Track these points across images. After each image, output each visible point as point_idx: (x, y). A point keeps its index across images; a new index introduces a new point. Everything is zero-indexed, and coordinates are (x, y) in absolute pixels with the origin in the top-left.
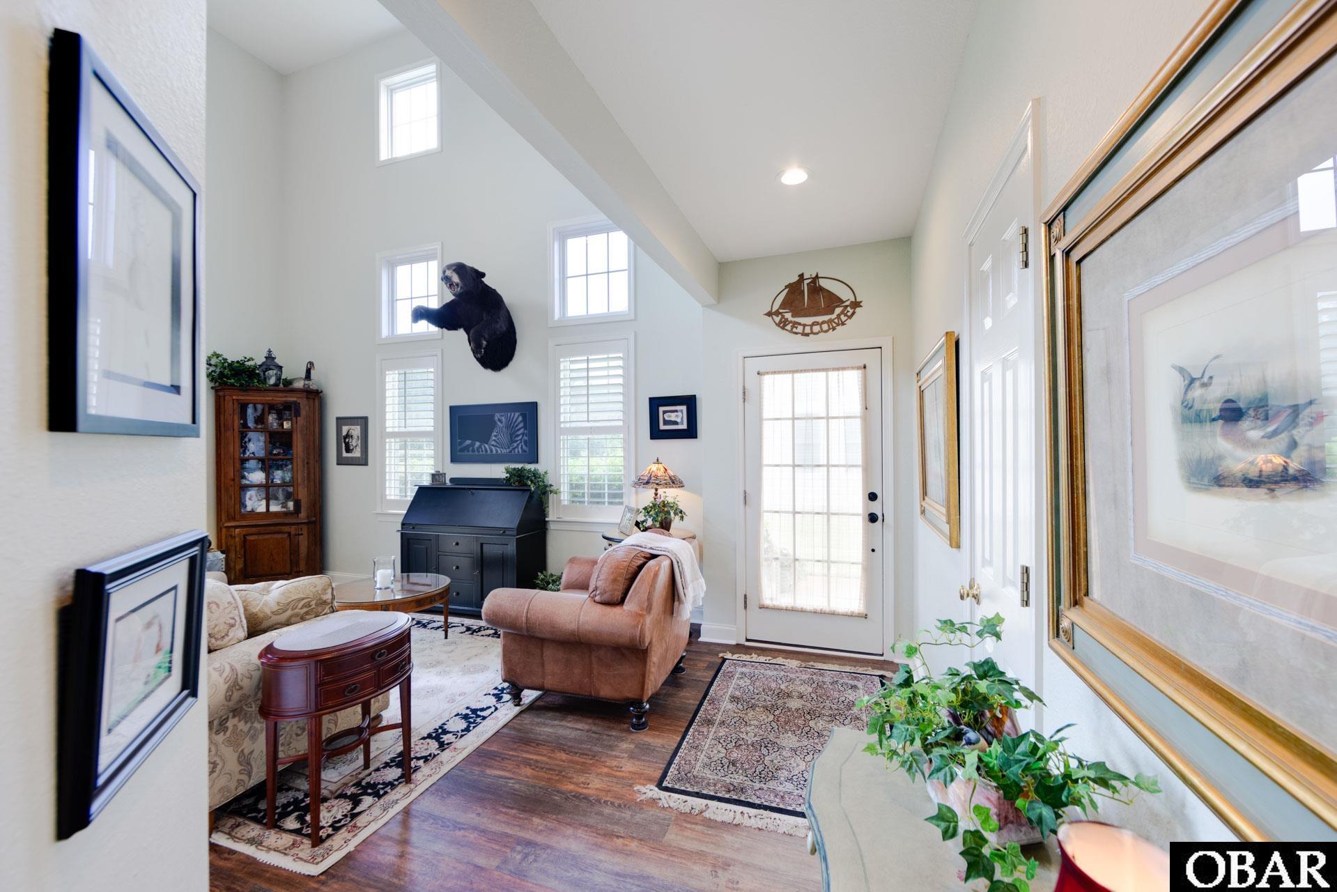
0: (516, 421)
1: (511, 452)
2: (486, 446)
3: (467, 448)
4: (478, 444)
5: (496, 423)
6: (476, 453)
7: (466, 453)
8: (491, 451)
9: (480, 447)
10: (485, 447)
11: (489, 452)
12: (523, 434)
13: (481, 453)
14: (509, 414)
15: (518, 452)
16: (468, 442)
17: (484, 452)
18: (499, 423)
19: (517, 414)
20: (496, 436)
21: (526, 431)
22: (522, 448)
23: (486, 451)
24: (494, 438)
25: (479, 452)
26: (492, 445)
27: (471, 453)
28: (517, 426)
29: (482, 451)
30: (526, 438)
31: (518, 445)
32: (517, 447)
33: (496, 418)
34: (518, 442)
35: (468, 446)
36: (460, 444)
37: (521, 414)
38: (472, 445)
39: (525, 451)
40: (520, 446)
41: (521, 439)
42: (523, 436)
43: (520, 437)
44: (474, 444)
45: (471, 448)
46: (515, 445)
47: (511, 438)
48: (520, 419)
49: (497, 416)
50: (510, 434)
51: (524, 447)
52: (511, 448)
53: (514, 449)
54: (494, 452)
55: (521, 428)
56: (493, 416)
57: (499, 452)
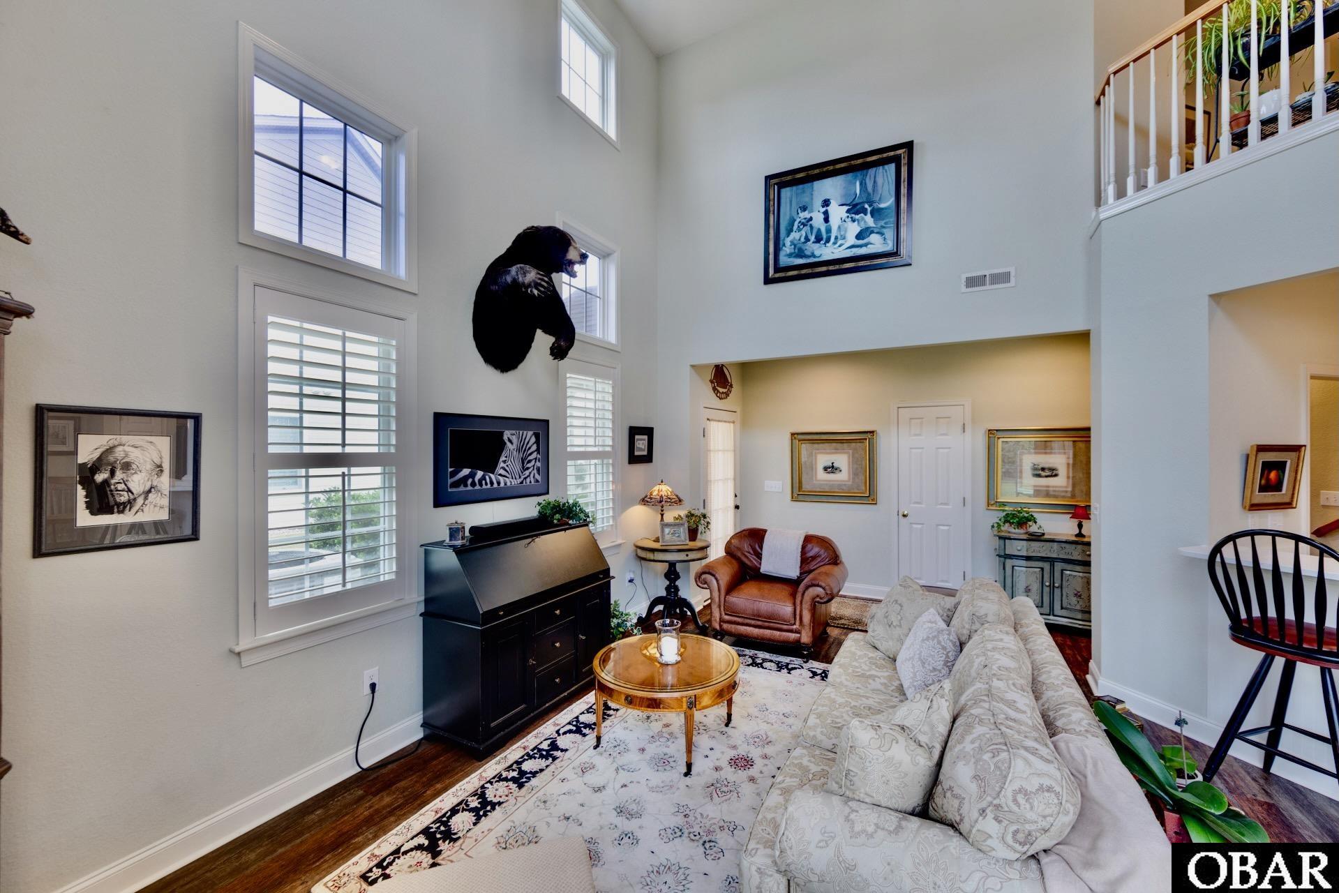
0: (528, 443)
1: (522, 483)
2: (492, 475)
3: (463, 481)
4: (480, 474)
5: (505, 443)
6: (478, 487)
7: (462, 488)
8: (499, 483)
9: (483, 478)
10: (490, 478)
11: (495, 485)
12: (536, 459)
13: (484, 487)
14: (521, 432)
15: (530, 482)
16: (466, 471)
17: (489, 486)
18: (508, 444)
19: (530, 433)
20: (504, 462)
21: (538, 456)
22: (534, 477)
23: (492, 483)
24: (502, 465)
25: (481, 485)
26: (500, 475)
27: (470, 488)
28: (530, 448)
29: (486, 484)
30: (538, 464)
31: (530, 473)
32: (529, 476)
33: (505, 438)
34: (530, 470)
35: (466, 478)
36: (453, 474)
37: (534, 434)
38: (472, 475)
39: (537, 481)
40: (532, 475)
41: (534, 466)
42: (536, 462)
43: (533, 463)
44: (476, 474)
45: (470, 481)
46: (527, 473)
47: (523, 465)
48: (533, 439)
49: (507, 434)
50: (522, 459)
51: (537, 476)
52: (523, 477)
53: (525, 478)
54: (502, 485)
55: (534, 452)
56: (501, 434)
57: (509, 484)
